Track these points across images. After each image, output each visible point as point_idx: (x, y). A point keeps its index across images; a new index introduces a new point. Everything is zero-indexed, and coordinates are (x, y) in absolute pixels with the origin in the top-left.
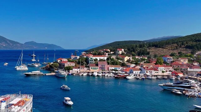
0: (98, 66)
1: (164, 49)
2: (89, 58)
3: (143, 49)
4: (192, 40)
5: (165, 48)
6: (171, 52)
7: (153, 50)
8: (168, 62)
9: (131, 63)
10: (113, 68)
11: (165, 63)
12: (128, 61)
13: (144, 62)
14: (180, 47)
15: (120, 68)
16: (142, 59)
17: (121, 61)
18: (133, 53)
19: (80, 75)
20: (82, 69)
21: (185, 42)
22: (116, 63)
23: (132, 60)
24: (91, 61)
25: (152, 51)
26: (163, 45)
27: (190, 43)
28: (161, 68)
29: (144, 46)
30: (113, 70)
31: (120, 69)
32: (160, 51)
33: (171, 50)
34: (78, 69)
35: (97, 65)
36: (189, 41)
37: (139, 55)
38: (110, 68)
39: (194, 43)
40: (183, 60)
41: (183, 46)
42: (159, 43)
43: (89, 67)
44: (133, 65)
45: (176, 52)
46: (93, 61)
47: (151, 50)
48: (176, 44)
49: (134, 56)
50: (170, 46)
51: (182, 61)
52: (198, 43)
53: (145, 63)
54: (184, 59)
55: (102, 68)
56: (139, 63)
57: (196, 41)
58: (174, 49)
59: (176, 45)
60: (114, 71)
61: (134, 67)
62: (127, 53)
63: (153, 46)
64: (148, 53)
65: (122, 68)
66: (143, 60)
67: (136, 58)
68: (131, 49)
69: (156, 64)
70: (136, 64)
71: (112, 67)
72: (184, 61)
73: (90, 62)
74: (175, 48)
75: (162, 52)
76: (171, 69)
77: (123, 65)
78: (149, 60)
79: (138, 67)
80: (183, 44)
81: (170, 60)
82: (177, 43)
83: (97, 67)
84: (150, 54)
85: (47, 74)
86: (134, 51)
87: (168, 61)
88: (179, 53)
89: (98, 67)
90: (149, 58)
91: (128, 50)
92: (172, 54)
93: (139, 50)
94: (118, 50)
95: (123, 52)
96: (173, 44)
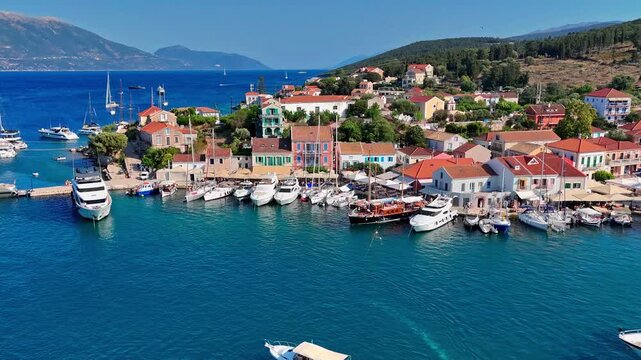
0: (290, 150)
1: (584, 63)
2: (264, 110)
3: (505, 65)
5: (586, 59)
6: (613, 73)
7: (541, 67)
8: (612, 120)
9: (451, 130)
10: (361, 159)
11: (599, 124)
12: (439, 118)
13: (505, 119)
15: (394, 157)
16: (497, 107)
17: (409, 118)
18: (466, 79)
19: (189, 197)
20: (216, 162)
22: (381, 130)
23: (453, 113)
24: (270, 121)
25: (539, 71)
26: (579, 49)
28: (591, 156)
29: (508, 53)
30: (359, 167)
32: (569, 72)
33: (611, 65)
35: (285, 143)
37: (487, 86)
38: (345, 158)
42: (566, 41)
43: (248, 153)
44: (456, 142)
45: (631, 72)
46: (277, 121)
47: (532, 68)
48: (630, 43)
49: (467, 94)
50: (606, 51)
53: (509, 123)
55: (309, 161)
56: (484, 124)
58: (624, 62)
59: (629, 46)
60: (360, 176)
61: (460, 152)
62: (443, 81)
63: (541, 52)
64: (523, 80)
65: (403, 155)
66: (501, 109)
67: (476, 100)
68: (459, 65)
70: (472, 132)
71: (357, 151)
73: (265, 126)
74: (628, 57)
75: (576, 73)
77: (411, 140)
78: (530, 112)
79: (480, 154)
81: (617, 110)
82: (632, 38)
83: (283, 155)
84: (531, 82)
86: (470, 74)
87: (611, 116)
89: (291, 155)
90: (525, 100)
91: (449, 68)
92: (616, 81)
93: (487, 70)
94: (412, 68)
95: (430, 76)
96: (619, 44)
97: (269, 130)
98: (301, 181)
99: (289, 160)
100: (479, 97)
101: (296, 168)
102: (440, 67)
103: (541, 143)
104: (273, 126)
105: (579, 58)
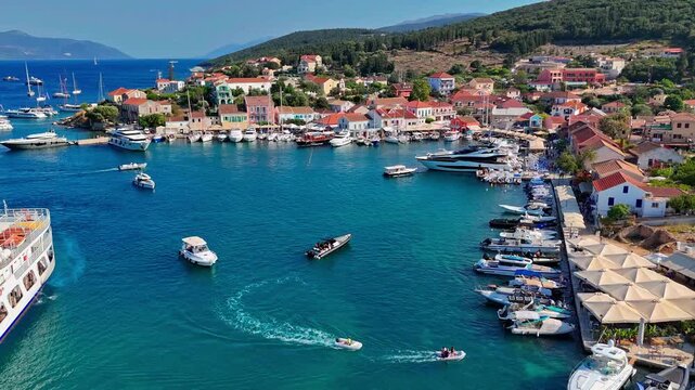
0: (246, 111)
1: (433, 54)
2: (217, 88)
3: (376, 55)
4: (507, 26)
5: (435, 51)
6: (453, 62)
7: (404, 58)
8: (444, 93)
9: (343, 99)
10: (292, 116)
11: (435, 94)
12: (334, 93)
13: (377, 94)
14: (477, 46)
15: (313, 115)
16: (372, 85)
17: (315, 93)
18: (348, 67)
19: (192, 139)
20: (196, 120)
21: (490, 32)
22: (300, 99)
23: (344, 89)
24: (223, 95)
25: (402, 60)
26: (431, 43)
27: (503, 36)
28: (424, 109)
29: (379, 46)
30: (290, 121)
31: (311, 119)
32: (422, 61)
33: (452, 56)
34: (185, 123)
35: (242, 108)
36: (501, 29)
37: (364, 73)
38: (283, 116)
39: (514, 35)
40: (482, 85)
41: (484, 45)
42: (421, 38)
43: (216, 115)
44: (348, 105)
45: (465, 61)
46: (228, 94)
47: (397, 59)
49: (351, 79)
50: (449, 45)
51: (480, 86)
52: (523, 34)
53: (380, 96)
54: (483, 82)
55: (259, 117)
56: (364, 97)
57: (519, 29)
58: (461, 54)
59: (465, 41)
60: (293, 126)
61: (352, 110)
62: (330, 69)
63: (404, 46)
64: (390, 68)
65: (317, 114)
66: (375, 87)
67: (357, 82)
68: (342, 56)
69: (410, 99)
70: (357, 101)
71: (290, 112)
72: (485, 87)
73: (220, 98)
74: (464, 50)
76: (450, 111)
77: (319, 105)
78: (393, 88)
79: (363, 110)
80: (483, 38)
81: (447, 86)
82: (468, 35)
83: (241, 115)
84: (396, 70)
85: (81, 142)
86: (351, 63)
87: (443, 90)
88: (472, 65)
89: (246, 115)
90: (391, 81)
91: (334, 59)
92: (453, 68)
93: (364, 59)
94: (305, 58)
95: (320, 65)
96: (459, 40)
97: (223, 101)
98: (258, 130)
99: (245, 118)
100: (359, 81)
101: (250, 123)
102: (326, 58)
103: (397, 104)
104: (226, 99)
105: (431, 50)
